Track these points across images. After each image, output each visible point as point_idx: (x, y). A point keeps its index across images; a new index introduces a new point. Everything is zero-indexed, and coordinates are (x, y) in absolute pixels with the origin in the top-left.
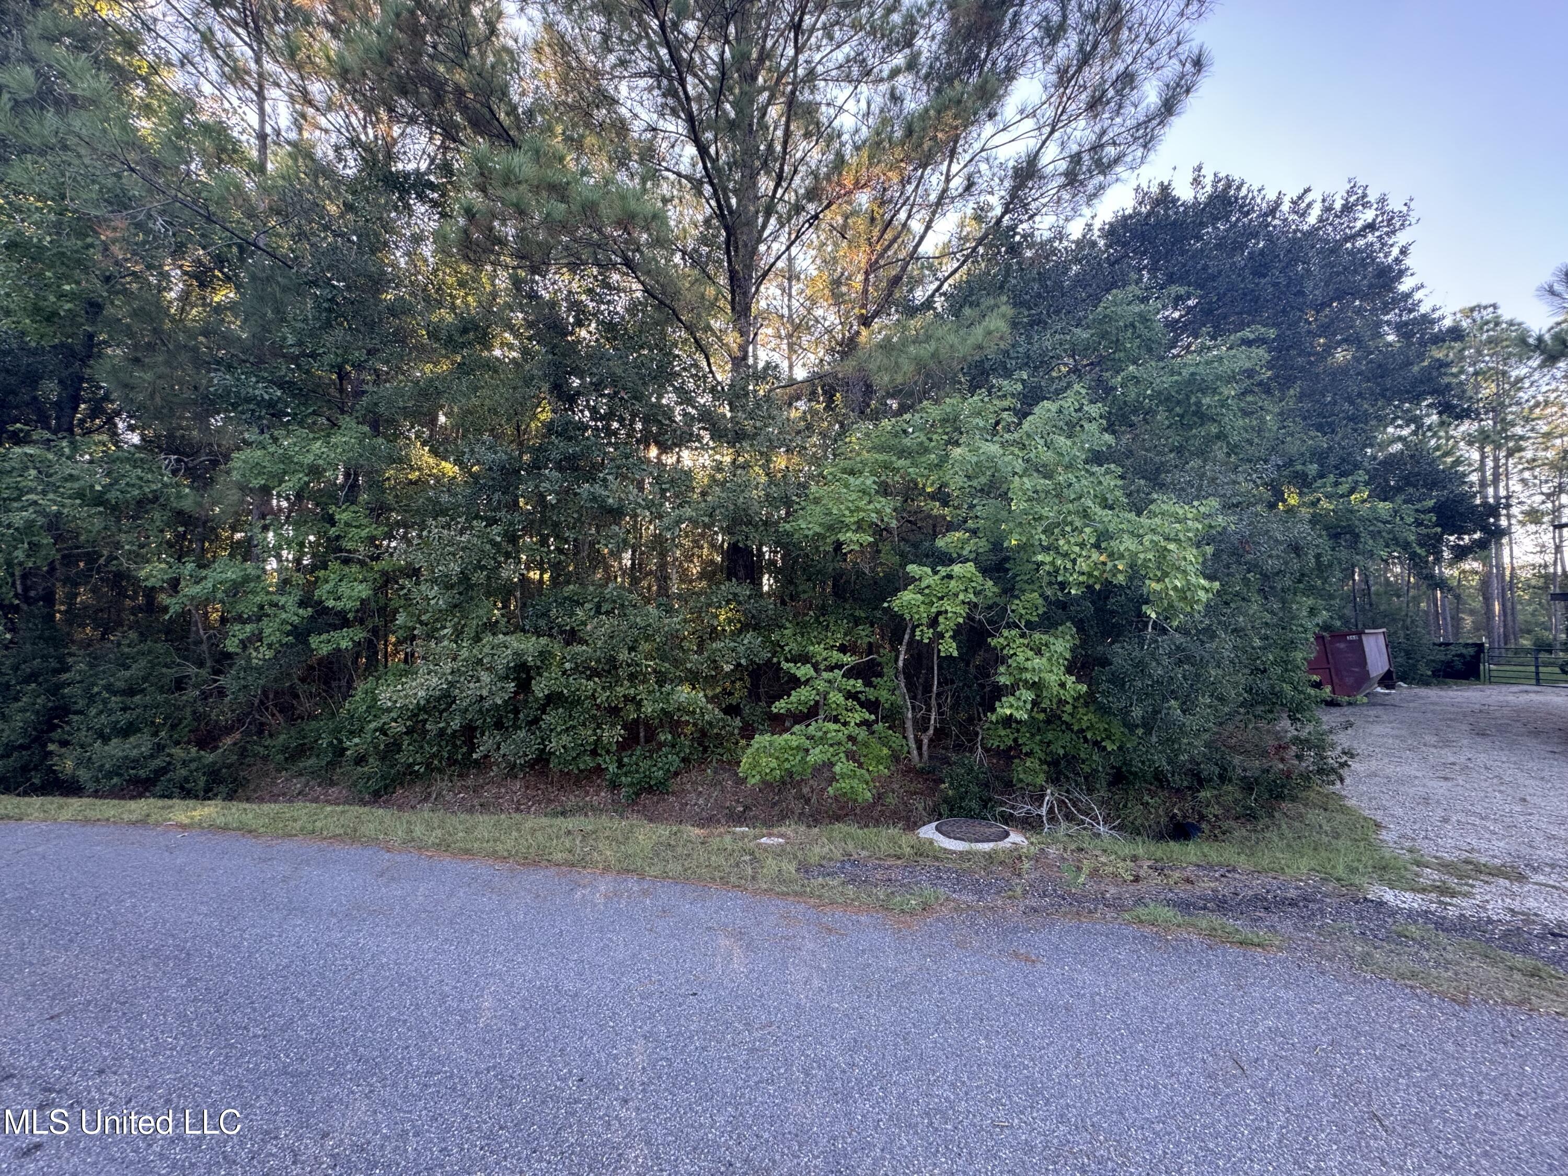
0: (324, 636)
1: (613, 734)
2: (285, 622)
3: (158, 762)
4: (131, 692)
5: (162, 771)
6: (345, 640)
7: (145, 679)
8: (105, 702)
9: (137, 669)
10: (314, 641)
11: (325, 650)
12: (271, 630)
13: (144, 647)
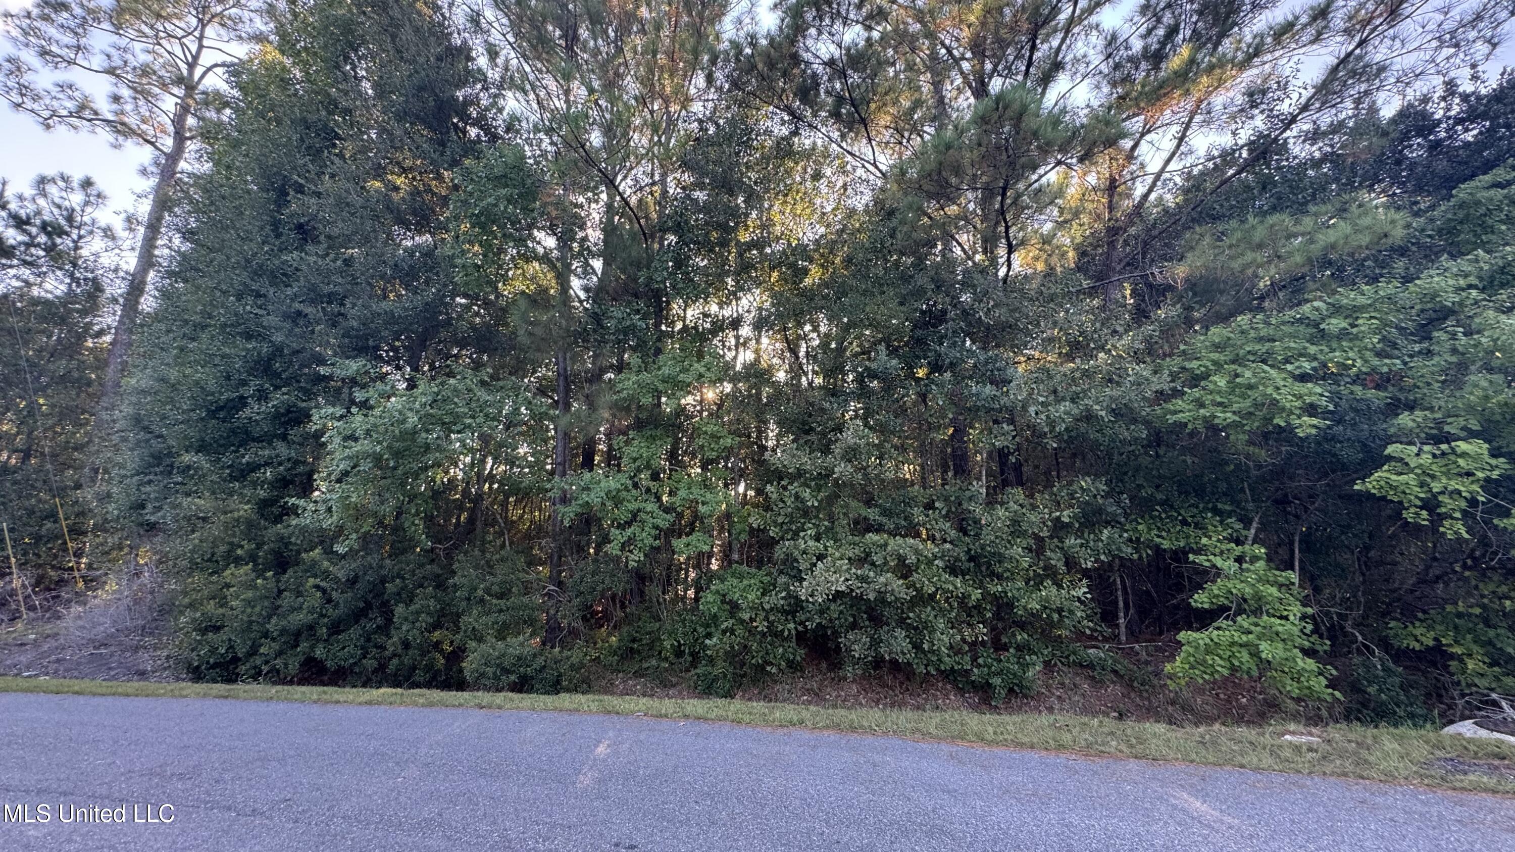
0: (683, 541)
1: (973, 633)
2: (655, 526)
6: (700, 543)
7: (512, 583)
11: (686, 553)
12: (645, 534)
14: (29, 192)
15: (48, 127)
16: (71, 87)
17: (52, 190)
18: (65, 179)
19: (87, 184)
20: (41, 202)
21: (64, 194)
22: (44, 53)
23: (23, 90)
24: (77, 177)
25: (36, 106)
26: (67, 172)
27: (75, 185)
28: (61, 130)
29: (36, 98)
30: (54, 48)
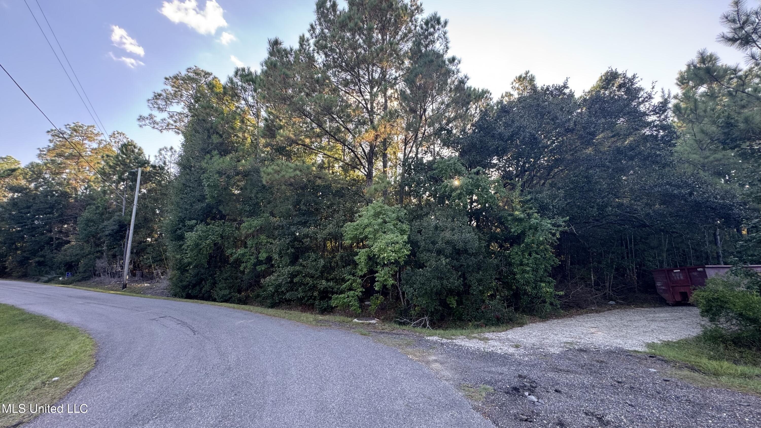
1: (316, 294)
2: (252, 263)
4: (227, 280)
5: (230, 298)
6: (263, 267)
8: (222, 282)
10: (257, 267)
11: (259, 270)
12: (249, 265)
14: (157, 154)
15: (161, 132)
16: (165, 119)
17: (163, 152)
18: (166, 148)
19: (172, 148)
20: (161, 157)
21: (166, 153)
22: (159, 108)
23: (155, 122)
24: (169, 147)
25: (157, 127)
26: (166, 146)
27: (168, 149)
28: (164, 131)
29: (158, 124)
30: (161, 106)
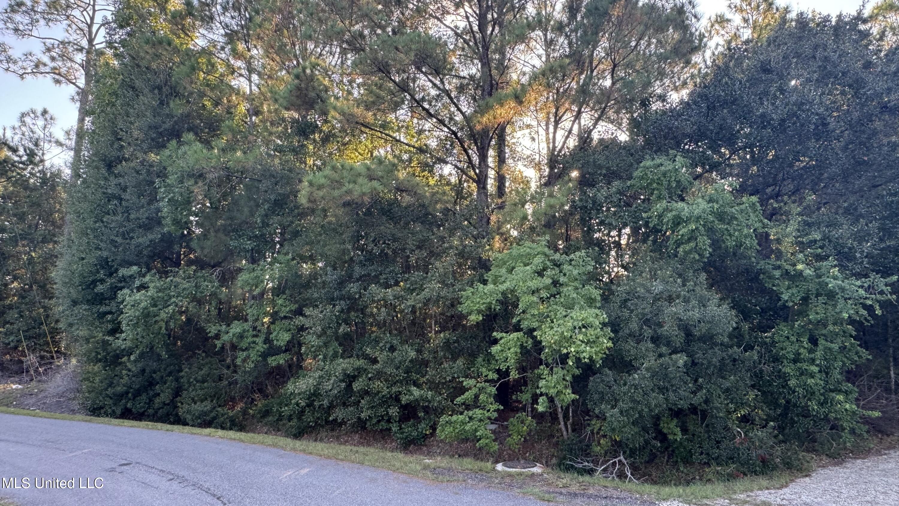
0: (273, 358)
2: (258, 351)
3: (213, 414)
4: (203, 382)
5: (214, 418)
6: (281, 360)
7: (208, 376)
8: (194, 386)
9: (205, 371)
10: (270, 360)
11: (274, 364)
12: (253, 355)
13: (207, 360)
14: (17, 124)
16: (32, 54)
17: (28, 120)
18: (34, 112)
19: (45, 112)
20: (24, 129)
21: (34, 121)
22: (16, 30)
23: (10, 60)
24: (39, 109)
25: (15, 68)
26: (34, 108)
27: (39, 114)
28: (28, 77)
29: (15, 62)
